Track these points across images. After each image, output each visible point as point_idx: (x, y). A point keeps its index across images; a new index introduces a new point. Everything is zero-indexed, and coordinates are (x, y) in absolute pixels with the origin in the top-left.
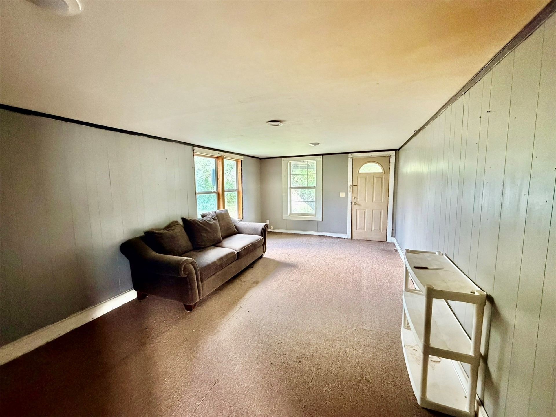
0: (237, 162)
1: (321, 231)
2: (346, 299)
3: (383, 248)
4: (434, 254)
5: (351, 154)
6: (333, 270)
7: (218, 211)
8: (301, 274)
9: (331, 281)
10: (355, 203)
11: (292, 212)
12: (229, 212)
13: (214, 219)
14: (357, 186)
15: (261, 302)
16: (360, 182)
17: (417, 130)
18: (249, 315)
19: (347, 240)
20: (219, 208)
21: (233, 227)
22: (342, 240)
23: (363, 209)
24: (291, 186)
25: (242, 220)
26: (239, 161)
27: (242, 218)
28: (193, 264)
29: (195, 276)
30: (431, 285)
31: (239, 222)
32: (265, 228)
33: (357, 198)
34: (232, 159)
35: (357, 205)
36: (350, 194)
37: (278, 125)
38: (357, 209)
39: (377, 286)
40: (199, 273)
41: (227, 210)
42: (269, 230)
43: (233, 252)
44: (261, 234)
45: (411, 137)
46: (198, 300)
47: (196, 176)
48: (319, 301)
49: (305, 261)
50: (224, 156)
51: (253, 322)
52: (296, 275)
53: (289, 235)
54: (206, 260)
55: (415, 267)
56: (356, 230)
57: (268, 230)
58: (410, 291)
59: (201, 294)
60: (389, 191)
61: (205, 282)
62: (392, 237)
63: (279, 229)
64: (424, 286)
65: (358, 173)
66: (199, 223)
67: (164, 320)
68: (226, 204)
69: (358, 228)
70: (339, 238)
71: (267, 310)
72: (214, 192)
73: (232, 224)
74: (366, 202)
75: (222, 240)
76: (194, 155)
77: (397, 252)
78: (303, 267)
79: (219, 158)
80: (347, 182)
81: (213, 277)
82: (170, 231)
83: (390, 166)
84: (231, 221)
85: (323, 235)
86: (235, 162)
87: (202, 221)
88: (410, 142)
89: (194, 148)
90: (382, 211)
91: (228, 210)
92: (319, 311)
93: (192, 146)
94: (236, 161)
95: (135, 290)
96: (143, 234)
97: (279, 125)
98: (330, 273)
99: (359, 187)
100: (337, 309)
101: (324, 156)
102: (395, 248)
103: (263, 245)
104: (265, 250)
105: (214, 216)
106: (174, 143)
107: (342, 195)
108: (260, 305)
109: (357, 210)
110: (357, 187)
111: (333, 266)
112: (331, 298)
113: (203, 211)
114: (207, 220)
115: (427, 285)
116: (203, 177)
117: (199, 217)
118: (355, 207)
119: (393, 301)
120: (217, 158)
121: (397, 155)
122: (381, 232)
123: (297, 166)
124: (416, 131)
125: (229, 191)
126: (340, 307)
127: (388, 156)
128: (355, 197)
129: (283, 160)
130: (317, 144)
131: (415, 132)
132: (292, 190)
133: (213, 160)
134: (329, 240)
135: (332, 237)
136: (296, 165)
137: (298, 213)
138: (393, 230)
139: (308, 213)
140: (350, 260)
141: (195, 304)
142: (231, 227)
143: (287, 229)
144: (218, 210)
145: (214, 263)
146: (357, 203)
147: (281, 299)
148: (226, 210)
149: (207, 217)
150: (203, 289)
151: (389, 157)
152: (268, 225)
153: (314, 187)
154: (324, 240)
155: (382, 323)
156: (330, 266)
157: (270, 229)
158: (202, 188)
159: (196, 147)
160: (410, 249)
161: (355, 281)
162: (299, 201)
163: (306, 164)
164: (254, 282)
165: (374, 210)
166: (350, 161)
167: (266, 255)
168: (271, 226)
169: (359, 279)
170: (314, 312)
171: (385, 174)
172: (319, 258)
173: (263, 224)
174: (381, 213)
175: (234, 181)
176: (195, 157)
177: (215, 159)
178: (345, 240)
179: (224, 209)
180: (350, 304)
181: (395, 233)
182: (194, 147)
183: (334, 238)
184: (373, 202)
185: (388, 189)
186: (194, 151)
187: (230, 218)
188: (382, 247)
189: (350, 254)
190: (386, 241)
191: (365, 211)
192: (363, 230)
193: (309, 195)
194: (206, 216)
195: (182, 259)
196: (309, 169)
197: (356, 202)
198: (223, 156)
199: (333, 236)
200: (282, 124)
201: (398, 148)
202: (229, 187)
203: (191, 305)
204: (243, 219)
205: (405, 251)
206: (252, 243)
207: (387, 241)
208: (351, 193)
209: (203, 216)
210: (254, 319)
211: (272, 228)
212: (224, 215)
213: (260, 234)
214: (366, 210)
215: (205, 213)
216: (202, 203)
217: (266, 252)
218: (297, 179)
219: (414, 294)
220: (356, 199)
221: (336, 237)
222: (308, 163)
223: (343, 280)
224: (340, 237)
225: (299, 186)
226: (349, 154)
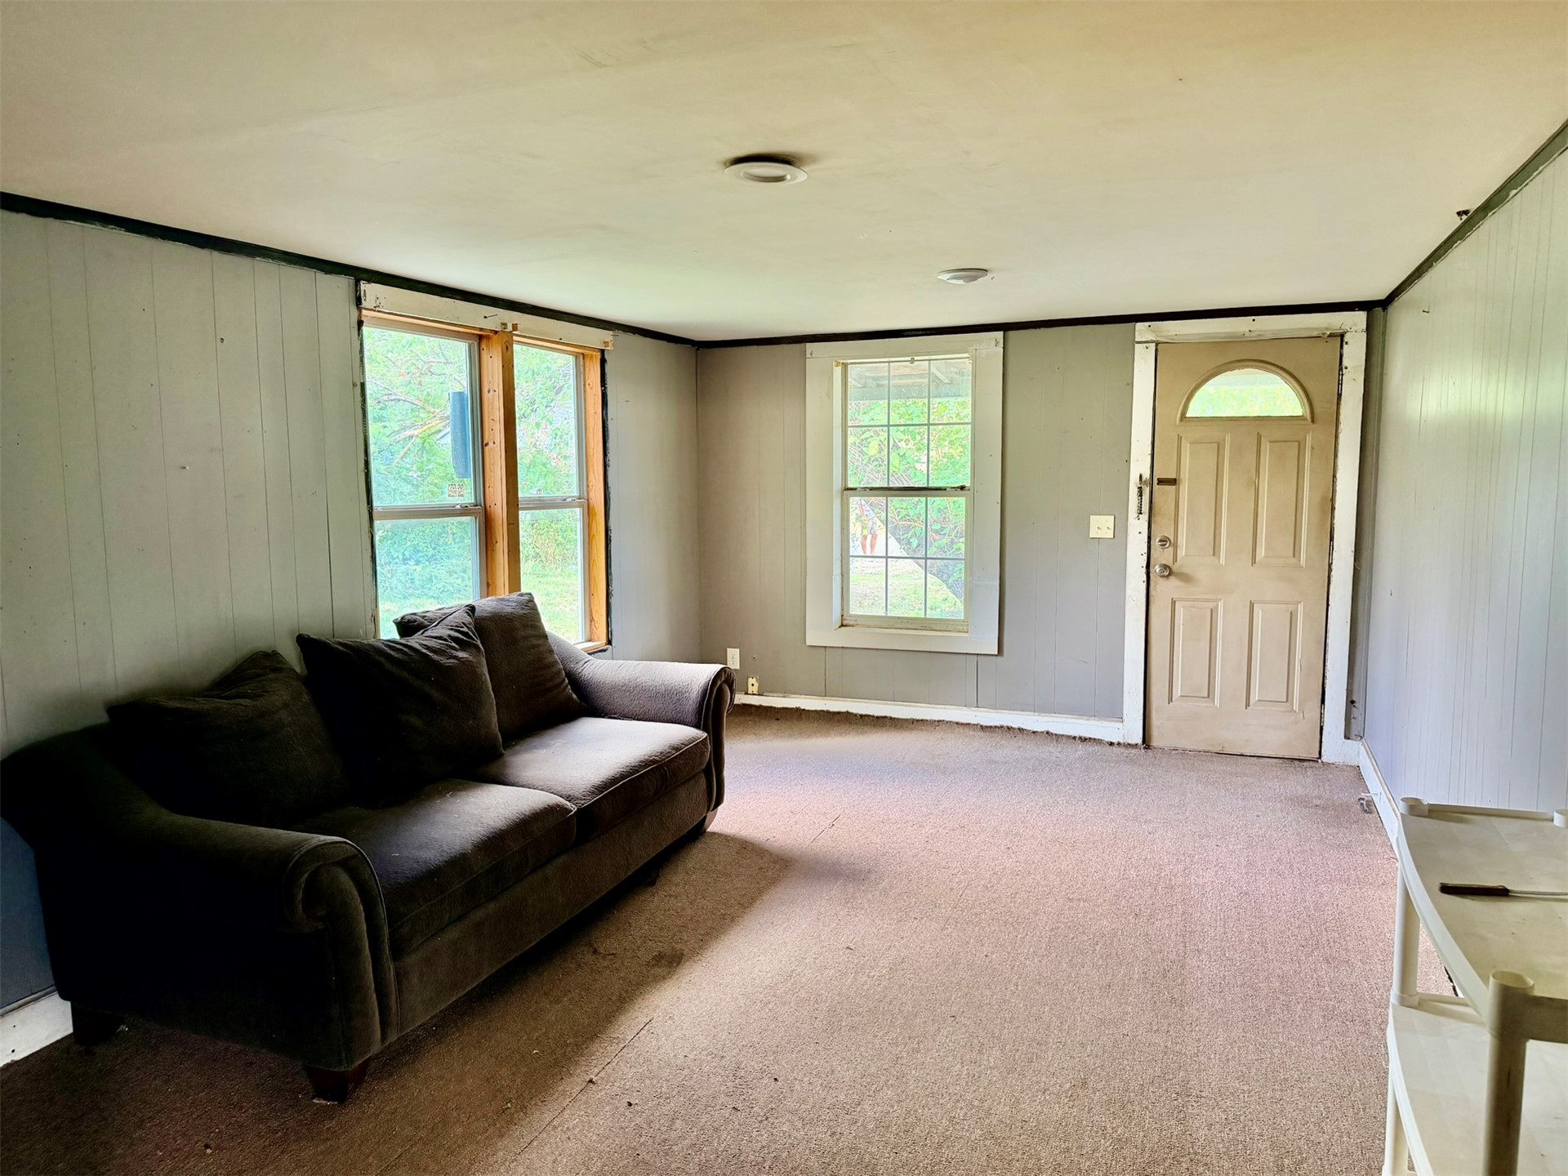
0: (581, 357)
1: (996, 706)
2: (1115, 1044)
3: (1300, 791)
4: (1540, 823)
5: (1147, 324)
6: (1051, 900)
7: (486, 605)
8: (894, 915)
9: (1040, 952)
10: (1165, 567)
11: (855, 610)
12: (540, 609)
13: (463, 645)
14: (1173, 482)
15: (691, 1056)
16: (1191, 466)
17: (1473, 205)
18: (631, 1120)
19: (1122, 750)
20: (488, 585)
21: (558, 681)
22: (1097, 748)
23: (1207, 600)
24: (850, 485)
25: (604, 651)
26: (592, 356)
27: (604, 640)
28: (351, 865)
29: (365, 927)
30: (1518, 977)
31: (590, 657)
32: (720, 686)
33: (1175, 546)
34: (558, 344)
35: (1172, 578)
36: (1137, 527)
37: (780, 179)
38: (1175, 596)
39: (1267, 978)
40: (382, 911)
41: (531, 600)
42: (740, 699)
43: (558, 806)
44: (700, 719)
45: (1445, 242)
46: (376, 1048)
47: (373, 429)
48: (980, 1052)
49: (914, 851)
50: (515, 327)
51: (647, 1158)
52: (867, 921)
53: (839, 721)
54: (421, 847)
55: (1446, 889)
56: (1170, 700)
57: (732, 699)
58: (1424, 1004)
59: (394, 1018)
60: (1333, 509)
61: (412, 960)
62: (1347, 737)
63: (785, 693)
64: (1486, 981)
65: (1183, 417)
66: (388, 666)
67: (207, 1146)
68: (525, 567)
69: (1177, 692)
70: (1084, 740)
71: (722, 1099)
72: (464, 511)
73: (554, 670)
74: (1222, 561)
75: (505, 748)
76: (360, 323)
77: (1370, 812)
78: (905, 882)
79: (488, 338)
80: (1128, 461)
81: (453, 933)
82: (238, 701)
83: (1340, 383)
84: (551, 651)
85: (1005, 724)
86: (571, 359)
87: (405, 653)
88: (1440, 269)
89: (365, 286)
90: (1300, 607)
91: (536, 600)
92: (976, 1103)
93: (352, 280)
94: (576, 355)
95: (64, 997)
96: (103, 718)
97: (789, 177)
98: (1036, 914)
99: (1184, 487)
100: (1066, 1092)
101: (1012, 334)
102: (1363, 795)
103: (707, 772)
104: (715, 796)
105: (465, 629)
106: (260, 264)
107: (1101, 526)
108: (686, 1072)
109: (1174, 603)
110: (1172, 488)
111: (1052, 877)
112: (1038, 1037)
113: (412, 600)
114: (428, 648)
115: (1503, 973)
116: (408, 433)
117: (388, 632)
118: (1163, 588)
119: (1345, 1054)
120: (480, 338)
121: (1378, 332)
122: (1293, 711)
123: (879, 386)
124: (1466, 212)
125: (541, 504)
126: (1084, 1084)
127: (1331, 335)
128: (1164, 541)
129: (808, 355)
130: (980, 273)
131: (1464, 217)
132: (854, 501)
133: (459, 350)
134: (1032, 750)
135: (1048, 733)
136: (875, 379)
137: (882, 613)
138: (1353, 702)
139: (931, 614)
140: (1138, 850)
141: (366, 1063)
142: (551, 684)
143: (825, 694)
144: (484, 601)
145: (458, 863)
146: (1174, 568)
147: (789, 1042)
148: (526, 598)
149: (429, 633)
150: (400, 991)
151: (1339, 339)
152: (737, 678)
153: (962, 488)
154: (1009, 749)
155: (1286, 1161)
156: (1038, 877)
157: (746, 693)
158: (407, 488)
159: (369, 281)
160: (1429, 799)
161: (1159, 956)
162: (887, 557)
163: (921, 376)
164: (659, 959)
165: (1259, 602)
166: (1143, 364)
167: (723, 821)
168: (751, 681)
169: (1181, 947)
170: (954, 1107)
171: (1315, 426)
172: (983, 836)
173: (708, 671)
174: (1292, 617)
175: (565, 457)
176: (366, 330)
177: (470, 346)
178: (1115, 749)
179: (514, 596)
180: (1132, 1067)
181: (1360, 719)
182: (362, 282)
183: (1058, 737)
184: (1254, 561)
185: (1333, 500)
186: (364, 304)
187: (545, 636)
188: (1298, 783)
189: (1135, 819)
190: (1320, 758)
191: (1218, 605)
192: (1204, 704)
193: (937, 527)
194: (426, 626)
195: (298, 844)
196: (938, 400)
197: (1170, 564)
198: (510, 328)
199: (1051, 731)
200: (796, 177)
201: (1381, 294)
202: (541, 483)
203: (342, 1069)
204: (609, 642)
205: (1402, 807)
206: (654, 762)
207: (1324, 758)
208: (1145, 517)
209: (407, 627)
210: (658, 1140)
211: (755, 689)
212: (517, 624)
213: (691, 718)
214: (1221, 604)
215: (419, 610)
216: (405, 560)
217: (720, 808)
218: (880, 452)
219: (1443, 1020)
220: (1171, 549)
221: (1069, 737)
222: (933, 370)
223: (1098, 948)
224: (1088, 735)
225: (886, 486)
226: (1140, 326)
